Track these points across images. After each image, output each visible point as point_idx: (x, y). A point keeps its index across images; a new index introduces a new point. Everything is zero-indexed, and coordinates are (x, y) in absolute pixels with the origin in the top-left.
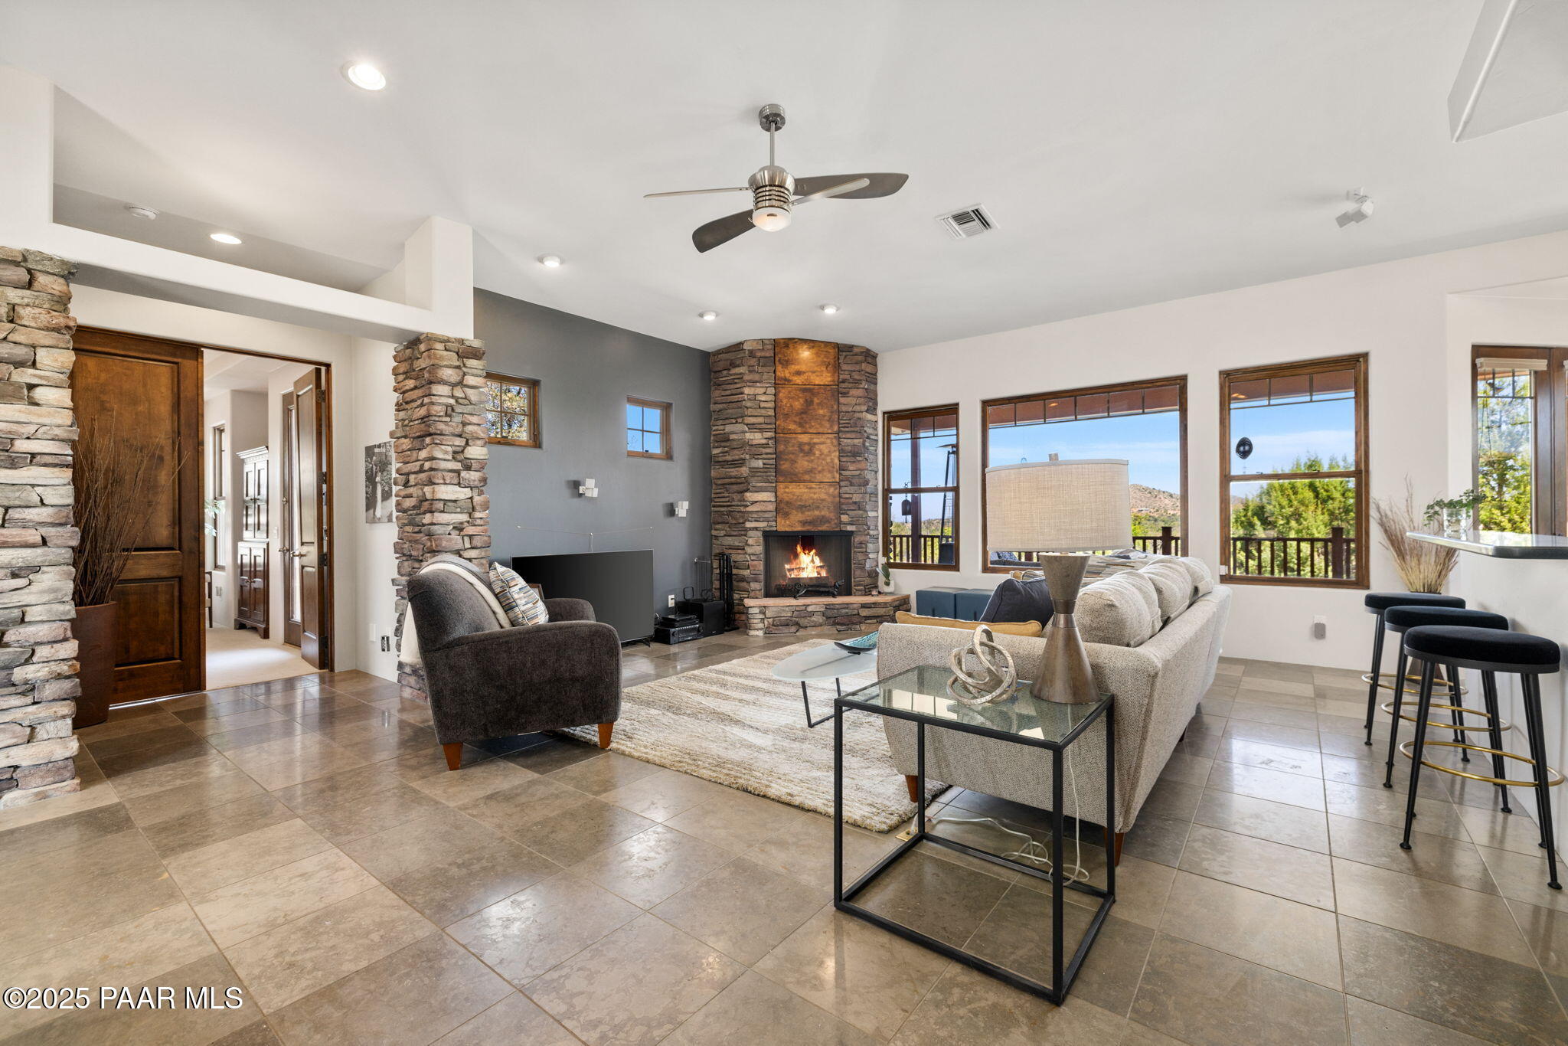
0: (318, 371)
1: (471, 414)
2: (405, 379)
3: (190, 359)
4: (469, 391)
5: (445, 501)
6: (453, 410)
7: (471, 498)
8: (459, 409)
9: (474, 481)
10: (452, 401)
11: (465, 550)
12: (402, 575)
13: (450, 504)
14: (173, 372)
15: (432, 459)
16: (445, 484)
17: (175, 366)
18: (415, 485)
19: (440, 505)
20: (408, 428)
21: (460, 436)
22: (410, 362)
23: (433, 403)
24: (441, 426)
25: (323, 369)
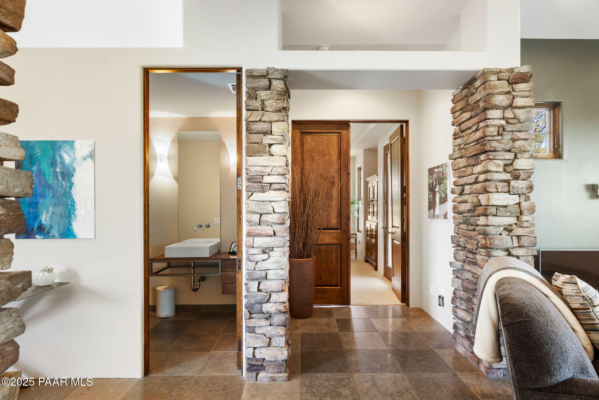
0: (402, 126)
1: (520, 131)
2: (461, 114)
3: (345, 130)
4: (518, 112)
5: (497, 207)
6: (504, 130)
7: (519, 204)
8: (509, 128)
9: (522, 188)
10: (503, 122)
11: (514, 248)
12: (457, 260)
13: (501, 209)
14: (338, 137)
15: (487, 172)
16: (498, 192)
17: (339, 134)
18: (469, 194)
19: (493, 210)
20: (463, 151)
21: (509, 151)
22: (466, 99)
23: (487, 126)
24: (495, 144)
25: (404, 124)
